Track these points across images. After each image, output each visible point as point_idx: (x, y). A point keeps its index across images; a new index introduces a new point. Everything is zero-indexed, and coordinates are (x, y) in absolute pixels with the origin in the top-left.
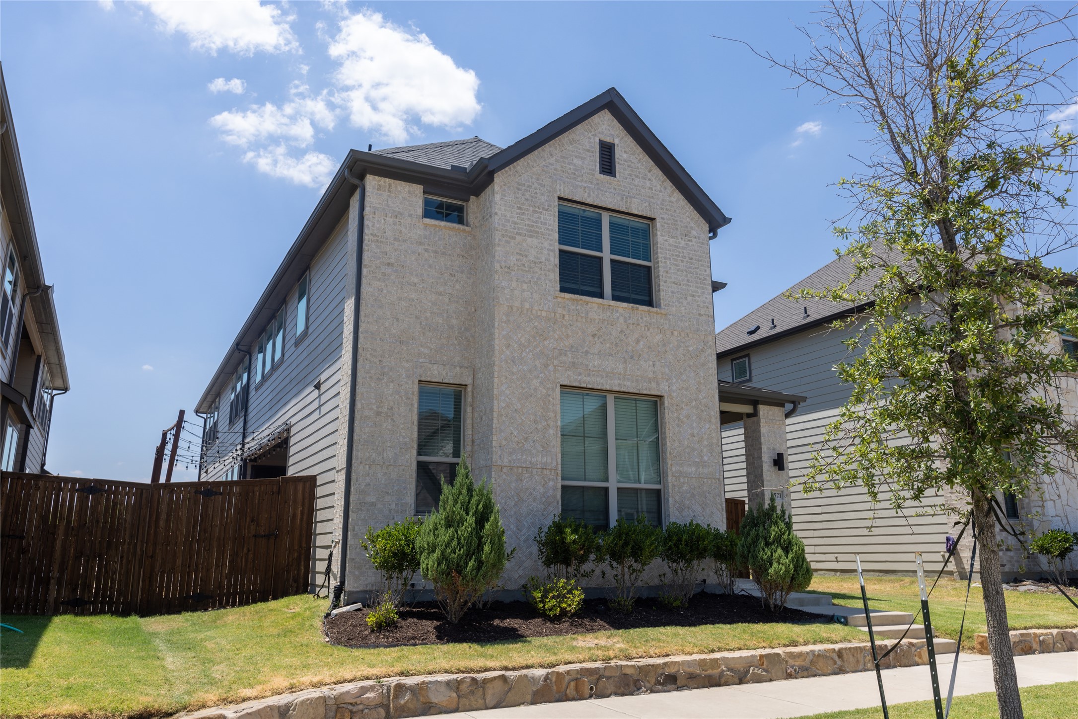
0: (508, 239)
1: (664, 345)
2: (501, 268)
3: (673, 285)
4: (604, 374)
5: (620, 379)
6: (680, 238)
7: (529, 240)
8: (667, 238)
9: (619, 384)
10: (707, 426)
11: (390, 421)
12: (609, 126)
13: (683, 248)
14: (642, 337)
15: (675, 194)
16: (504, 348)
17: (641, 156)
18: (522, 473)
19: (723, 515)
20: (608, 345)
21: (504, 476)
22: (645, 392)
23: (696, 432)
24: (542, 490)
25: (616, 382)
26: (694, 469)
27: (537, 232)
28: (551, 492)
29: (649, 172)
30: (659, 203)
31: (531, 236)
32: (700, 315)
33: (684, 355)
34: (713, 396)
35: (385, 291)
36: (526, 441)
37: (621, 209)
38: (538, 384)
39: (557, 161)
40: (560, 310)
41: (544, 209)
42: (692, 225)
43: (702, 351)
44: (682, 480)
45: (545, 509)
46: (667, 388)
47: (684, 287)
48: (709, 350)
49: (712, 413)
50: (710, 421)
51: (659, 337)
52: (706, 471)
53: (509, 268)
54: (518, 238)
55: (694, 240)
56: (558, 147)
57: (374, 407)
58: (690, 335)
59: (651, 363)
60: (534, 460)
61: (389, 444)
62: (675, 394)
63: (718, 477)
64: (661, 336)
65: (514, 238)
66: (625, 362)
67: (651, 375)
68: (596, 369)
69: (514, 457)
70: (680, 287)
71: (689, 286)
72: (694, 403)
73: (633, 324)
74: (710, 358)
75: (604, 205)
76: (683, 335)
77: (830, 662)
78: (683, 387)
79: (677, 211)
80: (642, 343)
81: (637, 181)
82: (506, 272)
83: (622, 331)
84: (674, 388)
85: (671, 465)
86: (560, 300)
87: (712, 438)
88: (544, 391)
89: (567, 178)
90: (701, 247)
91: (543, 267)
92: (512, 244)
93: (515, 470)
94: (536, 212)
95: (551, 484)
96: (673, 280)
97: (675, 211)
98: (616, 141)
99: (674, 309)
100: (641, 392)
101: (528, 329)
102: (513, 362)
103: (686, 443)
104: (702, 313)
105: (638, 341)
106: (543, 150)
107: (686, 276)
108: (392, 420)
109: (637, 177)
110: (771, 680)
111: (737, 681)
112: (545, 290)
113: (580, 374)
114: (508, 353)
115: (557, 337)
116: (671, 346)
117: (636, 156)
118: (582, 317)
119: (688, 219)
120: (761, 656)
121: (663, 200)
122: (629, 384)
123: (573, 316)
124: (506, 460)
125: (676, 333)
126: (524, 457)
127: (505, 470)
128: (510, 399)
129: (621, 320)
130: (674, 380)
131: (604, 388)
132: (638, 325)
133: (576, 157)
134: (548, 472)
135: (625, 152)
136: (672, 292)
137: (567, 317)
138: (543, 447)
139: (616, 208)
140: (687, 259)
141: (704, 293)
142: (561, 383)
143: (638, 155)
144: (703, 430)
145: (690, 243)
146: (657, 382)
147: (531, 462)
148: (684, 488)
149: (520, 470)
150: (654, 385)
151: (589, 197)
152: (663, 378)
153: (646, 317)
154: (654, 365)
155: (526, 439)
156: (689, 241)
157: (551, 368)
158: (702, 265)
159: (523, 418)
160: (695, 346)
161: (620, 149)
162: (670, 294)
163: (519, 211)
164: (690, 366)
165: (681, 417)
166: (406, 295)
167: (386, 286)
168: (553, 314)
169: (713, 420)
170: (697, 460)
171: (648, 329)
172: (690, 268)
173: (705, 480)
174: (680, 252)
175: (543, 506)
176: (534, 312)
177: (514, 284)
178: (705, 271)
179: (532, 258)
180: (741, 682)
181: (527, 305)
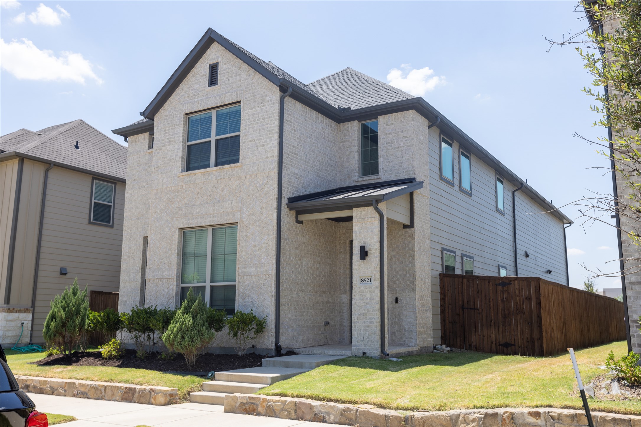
0: (159, 151)
1: (240, 187)
2: (155, 169)
3: (249, 143)
4: (202, 217)
5: (210, 217)
6: (257, 107)
7: (168, 147)
8: (248, 111)
9: (210, 221)
10: (266, 237)
11: (133, 260)
12: (216, 52)
13: (259, 113)
14: (226, 186)
15: (256, 76)
16: (153, 214)
17: (235, 61)
18: (158, 282)
19: (272, 300)
20: (205, 197)
21: (151, 284)
22: (225, 222)
23: (257, 243)
24: (167, 291)
25: (208, 220)
26: (254, 269)
27: (173, 141)
28: (171, 291)
29: (239, 69)
30: (244, 88)
31: (170, 145)
32: (267, 158)
33: (253, 191)
34: (272, 215)
35: (133, 194)
36: (161, 264)
37: (219, 105)
38: (168, 231)
39: (186, 92)
40: (181, 184)
41: (177, 125)
42: (267, 93)
43: (266, 184)
44: (245, 278)
45: (168, 301)
46: (239, 216)
47: (257, 142)
48: (271, 182)
49: (271, 228)
50: (268, 234)
51: (236, 183)
52: (262, 270)
53: (158, 168)
54: (163, 148)
55: (267, 104)
56: (186, 84)
57: (128, 254)
58: (258, 175)
59: (230, 202)
60: (164, 274)
61: (132, 272)
62: (245, 219)
63: (270, 273)
64: (238, 181)
65: (161, 149)
66: (214, 206)
67: (229, 210)
68: (197, 214)
69: (155, 273)
70: (254, 142)
71: (261, 139)
72: (258, 223)
73: (221, 179)
74: (272, 187)
75: (209, 107)
76: (253, 176)
77: (99, 392)
78: (250, 214)
79: (257, 88)
80: (225, 190)
81: (231, 80)
82: (156, 171)
83: (214, 186)
84: (245, 215)
85: (238, 268)
86: (181, 178)
87: (269, 245)
88: (171, 234)
89: (190, 99)
90: (271, 107)
91: (174, 161)
92: (161, 153)
93: (155, 280)
94: (172, 129)
95: (171, 287)
96: (250, 139)
97: (255, 88)
98: (219, 60)
99: (248, 160)
100: (223, 223)
101: (165, 200)
102: (157, 220)
103: (250, 252)
104: (269, 156)
105: (223, 190)
106: (179, 89)
107: (259, 133)
108: (134, 259)
109: (231, 77)
110: (65, 396)
111: (51, 393)
112: (174, 174)
113: (189, 219)
114: (155, 216)
115: (178, 200)
116: (245, 186)
117: (232, 63)
118: (192, 184)
119: (264, 90)
120: (66, 383)
121: (248, 85)
122: (215, 219)
123: (187, 185)
124: (151, 276)
125: (248, 177)
126: (159, 273)
127: (151, 281)
128: (155, 242)
129: (214, 179)
130: (245, 210)
131: (202, 225)
132: (224, 178)
133: (196, 83)
134: (170, 280)
135: (225, 64)
136: (249, 148)
137: (184, 187)
138: (168, 266)
139: (216, 106)
140: (261, 120)
141: (271, 141)
142: (179, 227)
143: (233, 61)
144: (263, 241)
145: (264, 107)
146: (233, 214)
147: (162, 276)
148: (246, 283)
149: (158, 280)
150: (231, 216)
151: (200, 106)
152: (237, 210)
153: (229, 172)
154: (231, 203)
155: (161, 263)
156: (263, 106)
157: (175, 219)
158: (271, 120)
159: (160, 251)
160: (261, 182)
161: (222, 63)
162: (247, 150)
163: (164, 132)
164: (256, 198)
165: (248, 234)
166: (141, 193)
167: (133, 192)
168: (177, 187)
169: (271, 233)
170: (256, 263)
171: (230, 179)
172: (263, 126)
173: (261, 276)
174: (256, 117)
175: (167, 300)
176: (168, 189)
177: (160, 176)
178: (274, 123)
179: (169, 158)
180: (52, 394)
181: (165, 186)
